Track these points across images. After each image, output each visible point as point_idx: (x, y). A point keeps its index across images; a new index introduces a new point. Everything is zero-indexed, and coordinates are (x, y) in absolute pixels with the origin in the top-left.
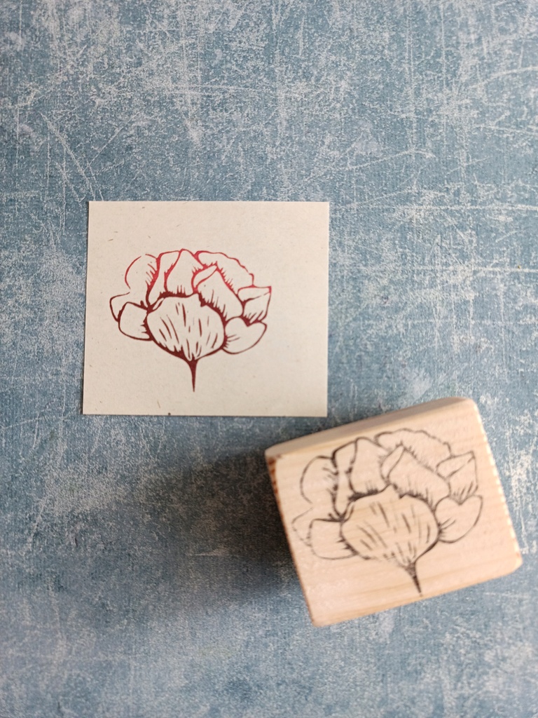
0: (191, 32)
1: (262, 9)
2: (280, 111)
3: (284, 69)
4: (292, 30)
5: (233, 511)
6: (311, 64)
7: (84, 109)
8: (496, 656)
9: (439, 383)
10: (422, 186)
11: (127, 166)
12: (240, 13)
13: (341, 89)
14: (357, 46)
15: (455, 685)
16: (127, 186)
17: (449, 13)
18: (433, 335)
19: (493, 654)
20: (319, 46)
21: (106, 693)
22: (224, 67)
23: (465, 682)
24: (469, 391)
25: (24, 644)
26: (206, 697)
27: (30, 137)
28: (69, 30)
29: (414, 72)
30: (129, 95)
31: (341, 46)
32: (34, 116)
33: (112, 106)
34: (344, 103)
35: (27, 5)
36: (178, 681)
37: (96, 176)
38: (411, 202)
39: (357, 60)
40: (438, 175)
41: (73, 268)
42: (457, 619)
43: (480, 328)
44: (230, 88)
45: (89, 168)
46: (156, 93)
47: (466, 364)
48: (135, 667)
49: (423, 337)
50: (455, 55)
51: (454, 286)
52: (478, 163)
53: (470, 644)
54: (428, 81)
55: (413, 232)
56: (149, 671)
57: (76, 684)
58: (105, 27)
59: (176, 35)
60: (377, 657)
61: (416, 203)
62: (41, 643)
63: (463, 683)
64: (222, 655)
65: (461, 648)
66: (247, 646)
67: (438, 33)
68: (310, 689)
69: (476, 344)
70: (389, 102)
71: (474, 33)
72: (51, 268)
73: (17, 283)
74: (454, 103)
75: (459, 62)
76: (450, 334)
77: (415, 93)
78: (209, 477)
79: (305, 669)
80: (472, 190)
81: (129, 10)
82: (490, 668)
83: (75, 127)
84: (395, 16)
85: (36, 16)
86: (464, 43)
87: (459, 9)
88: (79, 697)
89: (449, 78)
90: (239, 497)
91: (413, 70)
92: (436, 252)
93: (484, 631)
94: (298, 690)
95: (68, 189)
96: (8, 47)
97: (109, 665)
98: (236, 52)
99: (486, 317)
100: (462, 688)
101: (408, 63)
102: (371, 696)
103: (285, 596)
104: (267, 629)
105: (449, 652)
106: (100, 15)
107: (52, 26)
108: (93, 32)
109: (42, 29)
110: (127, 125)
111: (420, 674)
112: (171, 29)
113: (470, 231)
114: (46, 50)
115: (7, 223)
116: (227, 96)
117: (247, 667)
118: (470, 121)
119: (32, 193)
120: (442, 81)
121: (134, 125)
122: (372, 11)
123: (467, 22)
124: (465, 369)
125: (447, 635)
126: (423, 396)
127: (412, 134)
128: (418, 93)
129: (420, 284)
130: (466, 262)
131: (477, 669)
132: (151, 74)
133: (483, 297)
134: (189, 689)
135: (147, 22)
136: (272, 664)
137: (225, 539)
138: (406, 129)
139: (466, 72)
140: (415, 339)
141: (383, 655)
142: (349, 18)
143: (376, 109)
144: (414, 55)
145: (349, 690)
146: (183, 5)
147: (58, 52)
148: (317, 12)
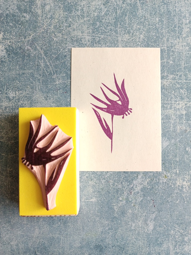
0: (88, 16)
1: (114, 8)
2: (119, 45)
3: (121, 30)
4: (124, 16)
5: (98, 186)
6: (131, 28)
7: (50, 42)
8: (189, 239)
9: (172, 143)
10: (168, 73)
11: (64, 62)
12: (106, 9)
13: (141, 38)
14: (147, 22)
15: (174, 248)
16: (64, 69)
17: (180, 12)
18: (170, 126)
19: (188, 238)
20: (134, 22)
21: (52, 248)
22: (100, 28)
23: (178, 247)
24: (182, 146)
25: (24, 230)
26: (87, 250)
27: (30, 51)
28: (45, 13)
29: (167, 33)
30: (66, 37)
31: (141, 22)
32: (32, 43)
33: (60, 41)
34: (142, 43)
35: (30, 4)
36: (78, 245)
37: (53, 65)
38: (164, 79)
39: (147, 28)
40: (174, 69)
41: (44, 98)
42: (175, 226)
43: (187, 124)
44: (102, 36)
45: (51, 63)
46: (75, 37)
47: (182, 137)
48: (63, 239)
49: (167, 127)
50: (181, 27)
51: (178, 109)
52: (188, 66)
53: (180, 234)
54: (171, 36)
55: (164, 89)
56: (67, 241)
57: (41, 244)
58: (58, 13)
59: (83, 17)
60: (147, 238)
61: (166, 79)
62: (30, 230)
63: (177, 248)
64: (93, 236)
65: (177, 236)
66: (102, 233)
67: (175, 19)
68: (124, 248)
69: (185, 129)
70: (157, 43)
71: (188, 19)
72: (37, 98)
73: (24, 103)
74: (180, 44)
75: (183, 30)
76: (176, 126)
77: (167, 40)
78: (90, 173)
79: (122, 242)
80: (186, 75)
81: (66, 7)
82: (187, 243)
83: (46, 48)
84: (160, 12)
85: (34, 8)
86: (184, 23)
87: (183, 11)
88: (42, 249)
89: (179, 35)
90: (101, 181)
91: (166, 32)
92: (172, 97)
93: (185, 230)
94: (119, 249)
95: (43, 70)
96: (23, 19)
97: (54, 238)
98: (104, 23)
99: (189, 120)
100: (176, 249)
101: (165, 29)
102: (145, 252)
103: (116, 216)
104: (109, 227)
105: (173, 237)
106: (56, 8)
107: (39, 12)
108: (54, 14)
109: (36, 12)
110: (65, 48)
111: (162, 244)
112: (81, 14)
113: (185, 90)
114: (37, 20)
115: (22, 81)
116: (100, 39)
117: (102, 240)
118: (186, 51)
119: (31, 71)
120: (177, 36)
121: (67, 48)
122: (153, 10)
123: (186, 16)
124: (181, 138)
125: (172, 231)
126: (166, 147)
127: (165, 54)
128: (168, 40)
129: (167, 108)
130: (183, 100)
131: (182, 243)
132: (74, 30)
133: (188, 113)
134: (81, 247)
135: (73, 11)
136: (111, 240)
137: (95, 195)
138: (163, 53)
139: (185, 33)
140: (164, 127)
141: (149, 237)
142: (144, 13)
143: (153, 45)
144: (167, 26)
145: (137, 249)
146: (86, 6)
147: (41, 21)
148: (133, 10)
